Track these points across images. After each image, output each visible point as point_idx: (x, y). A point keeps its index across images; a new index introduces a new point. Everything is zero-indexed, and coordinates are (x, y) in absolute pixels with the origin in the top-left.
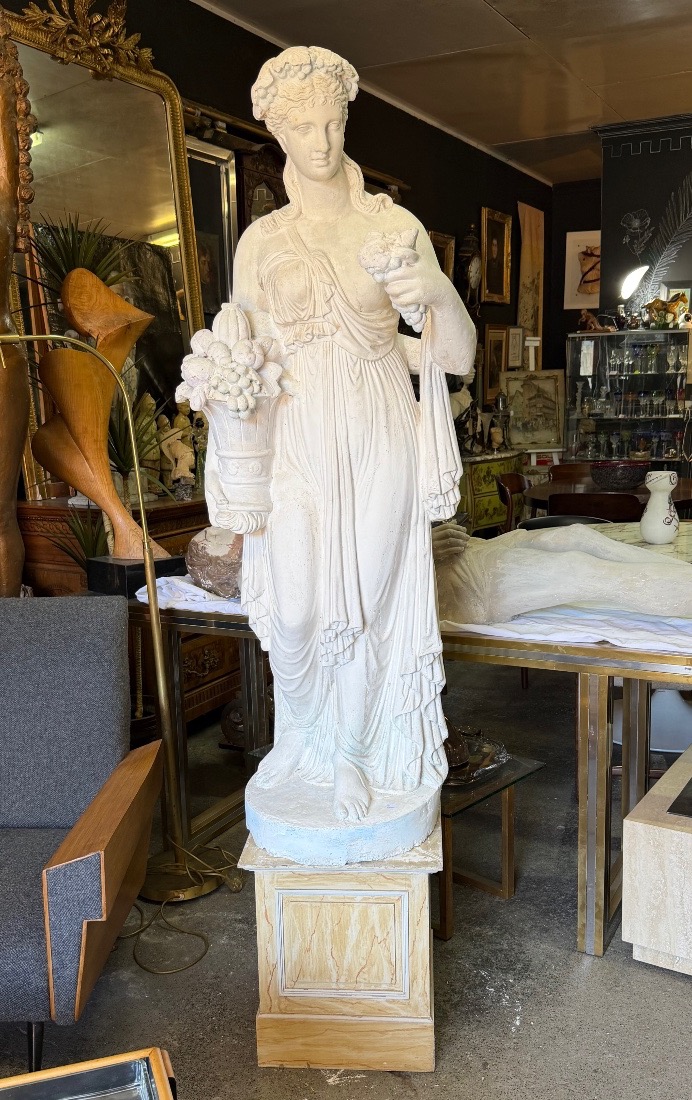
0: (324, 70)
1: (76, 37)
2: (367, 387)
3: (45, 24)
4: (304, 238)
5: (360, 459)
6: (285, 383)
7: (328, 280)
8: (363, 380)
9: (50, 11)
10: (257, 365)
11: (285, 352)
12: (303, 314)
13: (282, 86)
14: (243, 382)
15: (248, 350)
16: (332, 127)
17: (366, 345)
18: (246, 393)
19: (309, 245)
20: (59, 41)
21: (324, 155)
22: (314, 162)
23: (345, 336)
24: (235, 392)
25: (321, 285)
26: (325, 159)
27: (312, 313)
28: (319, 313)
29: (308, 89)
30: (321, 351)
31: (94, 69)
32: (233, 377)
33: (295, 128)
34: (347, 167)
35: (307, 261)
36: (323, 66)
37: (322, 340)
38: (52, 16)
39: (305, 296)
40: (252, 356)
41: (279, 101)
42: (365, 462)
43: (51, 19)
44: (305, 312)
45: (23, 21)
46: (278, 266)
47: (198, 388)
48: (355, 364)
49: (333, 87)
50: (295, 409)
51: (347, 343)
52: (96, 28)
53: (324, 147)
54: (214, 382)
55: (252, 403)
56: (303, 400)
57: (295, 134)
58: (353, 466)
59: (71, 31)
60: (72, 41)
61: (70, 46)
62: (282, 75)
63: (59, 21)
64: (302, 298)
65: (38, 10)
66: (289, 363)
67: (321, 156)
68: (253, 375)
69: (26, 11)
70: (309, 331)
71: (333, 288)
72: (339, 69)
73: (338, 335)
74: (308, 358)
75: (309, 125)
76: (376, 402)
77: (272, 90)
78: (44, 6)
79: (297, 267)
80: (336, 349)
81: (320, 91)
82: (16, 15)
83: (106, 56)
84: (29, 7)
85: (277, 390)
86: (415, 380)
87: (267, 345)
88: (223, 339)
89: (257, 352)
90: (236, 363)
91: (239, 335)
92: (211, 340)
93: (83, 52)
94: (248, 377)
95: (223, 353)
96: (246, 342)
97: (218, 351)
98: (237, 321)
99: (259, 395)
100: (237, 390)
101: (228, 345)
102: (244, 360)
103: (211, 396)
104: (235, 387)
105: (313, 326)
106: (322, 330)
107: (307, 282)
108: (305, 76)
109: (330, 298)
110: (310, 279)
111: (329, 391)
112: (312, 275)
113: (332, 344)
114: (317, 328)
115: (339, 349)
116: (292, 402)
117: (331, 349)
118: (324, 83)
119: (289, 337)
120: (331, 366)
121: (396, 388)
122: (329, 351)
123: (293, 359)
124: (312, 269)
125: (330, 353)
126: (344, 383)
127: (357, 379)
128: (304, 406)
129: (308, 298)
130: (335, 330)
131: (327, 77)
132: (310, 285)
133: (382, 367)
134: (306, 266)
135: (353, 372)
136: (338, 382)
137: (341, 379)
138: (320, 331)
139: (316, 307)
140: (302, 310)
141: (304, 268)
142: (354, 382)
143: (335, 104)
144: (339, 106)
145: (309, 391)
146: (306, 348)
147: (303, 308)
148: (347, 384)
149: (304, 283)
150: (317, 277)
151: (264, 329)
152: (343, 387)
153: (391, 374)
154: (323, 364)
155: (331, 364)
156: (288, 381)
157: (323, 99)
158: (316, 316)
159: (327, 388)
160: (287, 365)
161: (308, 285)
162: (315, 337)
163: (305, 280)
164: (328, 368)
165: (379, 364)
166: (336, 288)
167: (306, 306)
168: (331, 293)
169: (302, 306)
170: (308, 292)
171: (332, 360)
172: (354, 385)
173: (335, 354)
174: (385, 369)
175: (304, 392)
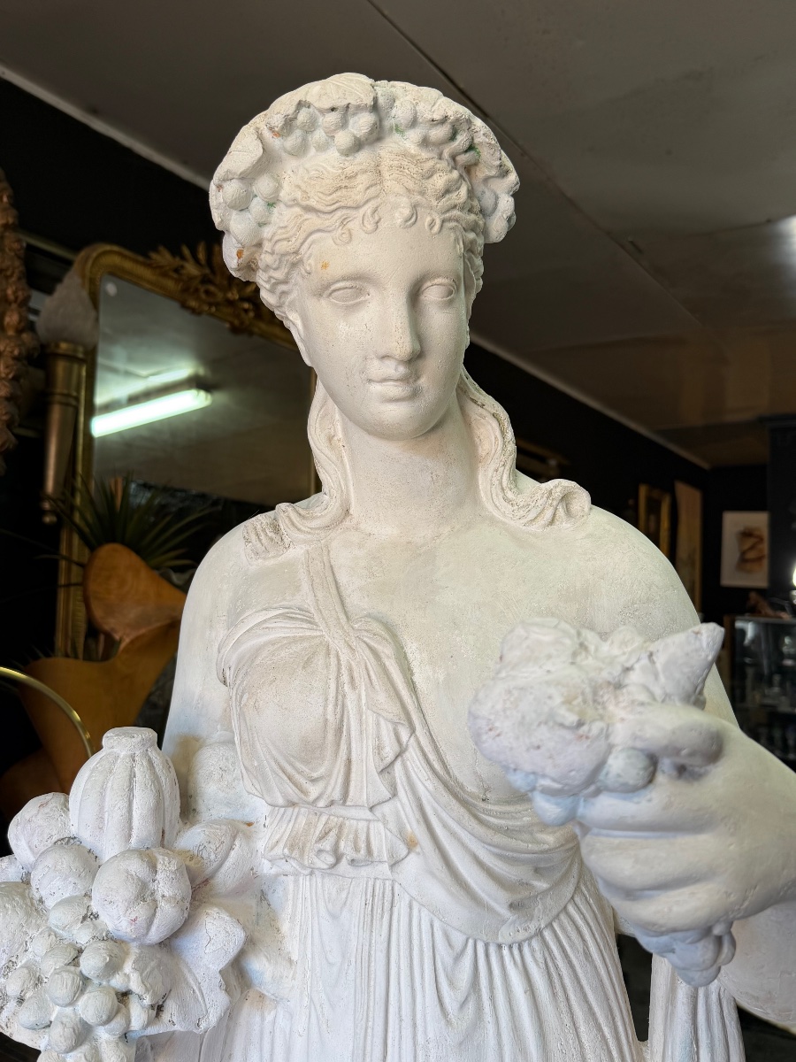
0: (414, 135)
1: (212, 288)
3: (176, 270)
4: (343, 579)
6: (259, 966)
7: (395, 709)
8: (479, 1009)
9: (183, 258)
12: (314, 791)
13: (294, 177)
16: (433, 295)
17: (498, 900)
19: (355, 600)
20: (192, 290)
21: (402, 370)
22: (377, 388)
23: (432, 874)
25: (370, 718)
26: (404, 380)
27: (337, 795)
28: (359, 795)
29: (363, 180)
30: (357, 903)
31: (231, 323)
33: (324, 290)
34: (474, 411)
35: (337, 644)
36: (414, 123)
37: (365, 872)
38: (186, 264)
41: (283, 216)
43: (182, 267)
44: (321, 785)
45: (149, 266)
46: (258, 650)
48: (458, 958)
49: (440, 181)
51: (438, 893)
53: (401, 343)
54: (12, 989)
56: (301, 1023)
57: (322, 309)
59: (205, 280)
60: (207, 292)
61: (203, 296)
62: (292, 141)
63: (191, 269)
64: (310, 751)
65: (168, 256)
67: (393, 369)
69: (153, 255)
70: (327, 845)
71: (404, 734)
72: (462, 139)
73: (412, 864)
74: (323, 911)
75: (360, 283)
77: (264, 185)
78: (176, 252)
79: (307, 663)
80: (401, 907)
81: (398, 188)
83: (246, 311)
84: (156, 250)
87: (213, 857)
88: (87, 837)
89: (166, 894)
90: (95, 927)
91: (130, 828)
92: (54, 832)
93: (217, 305)
94: (117, 982)
95: (71, 887)
96: (136, 867)
97: (57, 883)
98: (131, 790)
99: (152, 1031)
100: (68, 1031)
101: (97, 853)
102: (117, 922)
103: (4, 1026)
104: (64, 1020)
105: (341, 827)
106: (363, 845)
107: (330, 707)
108: (358, 145)
109: (392, 763)
110: (340, 697)
111: (369, 1030)
112: (347, 688)
113: (393, 889)
114: (351, 836)
115: (411, 907)
116: (273, 1013)
117: (387, 905)
118: (414, 169)
119: (277, 837)
120: (381, 957)
121: (582, 1028)
122: (379, 911)
123: (291, 887)
124: (350, 670)
125: (382, 917)
126: (419, 1016)
127: (463, 1004)
128: (299, 1044)
129: (329, 753)
130: (403, 850)
131: (424, 154)
132: (338, 716)
133: (541, 960)
134: (333, 661)
135: (451, 983)
136: (400, 1008)
137: (410, 1000)
138: (357, 850)
139: (353, 776)
140: (314, 781)
141: (327, 666)
142: (451, 1016)
143: (445, 231)
144: (456, 240)
145: (318, 1007)
146: (319, 880)
147: (315, 775)
148: (429, 1018)
149: (321, 708)
150: (360, 696)
151: (221, 795)
152: (414, 1025)
153: (567, 981)
154: (360, 947)
155: (385, 952)
156: (264, 960)
157: (407, 212)
158: (348, 803)
159: (364, 1020)
160: (276, 894)
161: (330, 717)
162: (344, 861)
163: (326, 700)
164: (373, 959)
165: (533, 951)
166: (413, 731)
167: (321, 771)
168: (397, 749)
169: (312, 770)
170: (330, 736)
171: (386, 939)
172: (448, 1022)
173: (399, 921)
174: (550, 964)
175: (306, 1001)
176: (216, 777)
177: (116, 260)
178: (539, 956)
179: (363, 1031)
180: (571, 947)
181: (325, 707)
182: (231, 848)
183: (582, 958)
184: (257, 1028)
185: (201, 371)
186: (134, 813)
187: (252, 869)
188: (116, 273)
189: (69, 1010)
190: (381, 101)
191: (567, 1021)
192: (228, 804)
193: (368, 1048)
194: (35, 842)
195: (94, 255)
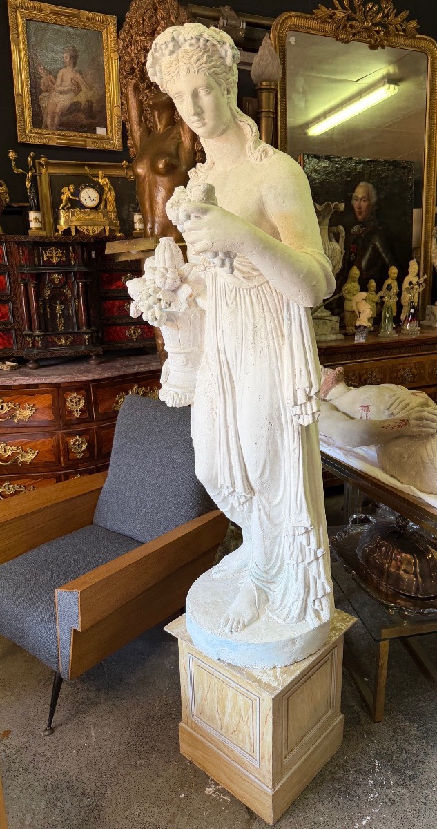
1: (354, 23)
2: (240, 310)
3: (330, 17)
5: (235, 367)
9: (334, 8)
10: (169, 287)
16: (201, 93)
17: (239, 276)
18: (156, 308)
20: (341, 27)
30: (210, 279)
31: (369, 43)
33: (174, 97)
34: (241, 124)
37: (211, 269)
38: (336, 11)
41: (163, 76)
42: (238, 369)
43: (334, 14)
45: (314, 19)
48: (231, 291)
49: (196, 57)
52: (370, 13)
58: (232, 371)
59: (349, 19)
60: (351, 26)
61: (349, 29)
63: (340, 14)
65: (325, 9)
69: (315, 11)
75: (181, 94)
76: (246, 323)
77: (158, 68)
78: (330, 5)
80: (218, 279)
82: (309, 15)
83: (378, 32)
84: (318, 8)
85: (184, 305)
87: (188, 272)
88: (157, 265)
91: (165, 262)
92: (152, 265)
93: (359, 32)
98: (164, 252)
99: (168, 310)
100: (147, 305)
102: (157, 283)
108: (172, 53)
113: (216, 274)
115: (220, 278)
118: (187, 56)
125: (214, 281)
126: (223, 306)
127: (232, 303)
131: (192, 49)
133: (255, 294)
135: (229, 298)
137: (220, 302)
142: (229, 306)
143: (200, 72)
144: (205, 74)
152: (222, 308)
153: (263, 300)
155: (215, 290)
157: (186, 70)
165: (254, 292)
171: (215, 287)
172: (228, 308)
177: (295, 21)
179: (213, 311)
185: (391, 69)
188: (294, 29)
189: (147, 301)
190: (175, 37)
195: (281, 21)
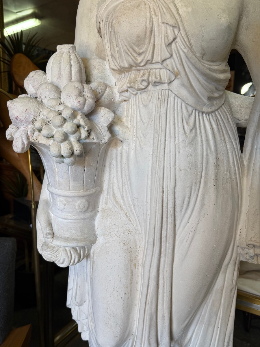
2: (199, 139)
5: (184, 208)
6: (117, 129)
7: (172, 21)
8: (196, 132)
10: (86, 109)
11: (118, 98)
12: (140, 59)
14: (68, 127)
15: (76, 92)
17: (203, 96)
18: (73, 139)
23: (183, 85)
24: (58, 137)
25: (163, 26)
27: (149, 58)
28: (157, 58)
30: (155, 99)
32: (58, 120)
37: (158, 88)
39: (144, 39)
40: (81, 99)
42: (189, 211)
44: (143, 56)
47: (22, 129)
48: (190, 116)
50: (124, 154)
51: (184, 93)
54: (38, 125)
55: (77, 149)
56: (133, 146)
58: (177, 214)
64: (140, 40)
66: (121, 109)
68: (80, 120)
70: (145, 78)
71: (176, 31)
73: (176, 83)
74: (141, 106)
76: (207, 155)
79: (138, 7)
80: (171, 99)
85: (106, 136)
86: (242, 132)
87: (100, 91)
88: (55, 81)
89: (88, 96)
90: (65, 105)
91: (71, 77)
92: (42, 81)
94: (75, 121)
95: (53, 95)
96: (78, 85)
97: (48, 93)
98: (70, 63)
99: (87, 141)
100: (61, 134)
101: (59, 87)
102: (73, 103)
103: (35, 139)
104: (59, 131)
105: (149, 72)
106: (158, 77)
107: (148, 22)
109: (172, 42)
110: (151, 19)
111: (159, 141)
112: (153, 16)
113: (168, 93)
114: (154, 74)
115: (174, 98)
116: (121, 147)
117: (166, 98)
119: (123, 84)
120: (164, 116)
121: (227, 142)
122: (164, 100)
123: (125, 106)
124: (154, 10)
125: (164, 103)
126: (176, 134)
127: (191, 130)
128: (132, 152)
129: (147, 41)
130: (173, 77)
132: (151, 26)
133: (215, 120)
134: (147, 6)
135: (187, 124)
136: (170, 132)
137: (174, 130)
138: (156, 78)
139: (155, 51)
140: (140, 54)
141: (146, 8)
142: (187, 134)
145: (139, 138)
146: (140, 96)
147: (141, 51)
148: (180, 135)
149: (145, 23)
150: (158, 19)
151: (99, 75)
152: (175, 138)
153: (223, 127)
154: (156, 113)
155: (165, 114)
156: (119, 127)
158: (153, 62)
159: (158, 137)
160: (119, 111)
161: (148, 26)
162: (151, 85)
163: (146, 20)
164: (161, 117)
165: (212, 117)
166: (180, 31)
167: (144, 49)
168: (173, 36)
169: (140, 49)
170: (148, 34)
171: (166, 110)
172: (187, 136)
173: (170, 104)
174: (218, 122)
175: (134, 139)
176: (97, 67)
178: (214, 118)
179: (157, 141)
180: (224, 117)
181: (146, 22)
182: (106, 90)
183: (227, 121)
184: (115, 154)
186: (72, 72)
187: (113, 98)
189: (60, 129)
191: (223, 139)
192: (102, 78)
193: (159, 147)
194: (36, 84)
